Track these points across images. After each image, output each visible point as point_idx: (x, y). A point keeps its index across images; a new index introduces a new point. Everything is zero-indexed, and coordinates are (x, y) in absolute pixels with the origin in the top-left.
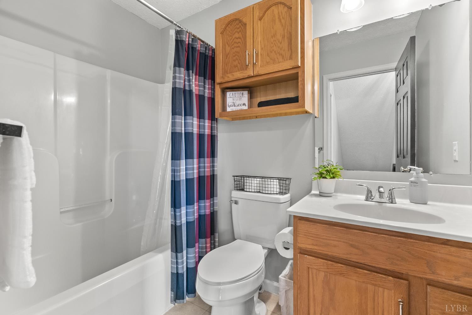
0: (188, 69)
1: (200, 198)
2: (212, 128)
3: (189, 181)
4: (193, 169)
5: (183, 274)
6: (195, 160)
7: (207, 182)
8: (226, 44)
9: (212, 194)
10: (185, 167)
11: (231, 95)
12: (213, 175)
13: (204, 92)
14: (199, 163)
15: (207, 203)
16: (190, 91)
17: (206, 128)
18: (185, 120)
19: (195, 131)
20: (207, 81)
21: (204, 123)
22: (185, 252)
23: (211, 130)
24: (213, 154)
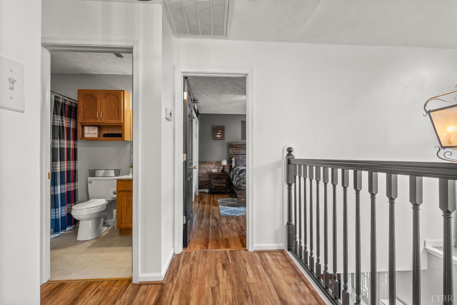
0: (62, 115)
1: (68, 182)
2: (75, 145)
3: (62, 173)
4: (64, 166)
5: (59, 219)
6: (65, 162)
7: (71, 174)
8: (85, 104)
9: (75, 180)
10: (59, 166)
11: (87, 128)
12: (76, 170)
13: (70, 126)
14: (67, 163)
15: (72, 185)
16: (63, 127)
17: (72, 145)
18: (59, 141)
19: (65, 146)
20: (72, 120)
21: (70, 142)
22: (60, 208)
23: (75, 146)
24: (75, 159)
